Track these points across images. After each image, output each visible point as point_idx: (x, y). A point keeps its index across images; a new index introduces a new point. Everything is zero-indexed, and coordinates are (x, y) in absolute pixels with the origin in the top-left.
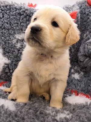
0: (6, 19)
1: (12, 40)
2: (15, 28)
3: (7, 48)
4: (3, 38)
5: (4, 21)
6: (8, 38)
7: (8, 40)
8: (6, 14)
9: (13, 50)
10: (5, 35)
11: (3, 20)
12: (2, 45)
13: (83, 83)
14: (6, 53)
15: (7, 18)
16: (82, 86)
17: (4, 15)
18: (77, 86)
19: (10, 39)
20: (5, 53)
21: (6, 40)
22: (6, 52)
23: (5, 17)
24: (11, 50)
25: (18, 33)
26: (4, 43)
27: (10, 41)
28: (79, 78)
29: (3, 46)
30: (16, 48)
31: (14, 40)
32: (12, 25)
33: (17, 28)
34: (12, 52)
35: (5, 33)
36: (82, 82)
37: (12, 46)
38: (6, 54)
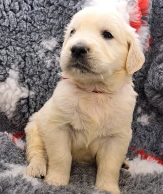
0: (25, 11)
1: (37, 51)
2: (38, 27)
3: (30, 67)
4: (18, 48)
5: (22, 17)
6: (28, 48)
7: (29, 52)
8: (25, 3)
9: (39, 69)
10: (23, 42)
11: (21, 15)
12: (17, 63)
13: (154, 134)
14: (26, 77)
15: (27, 9)
16: (152, 140)
17: (22, 6)
18: (143, 141)
19: (32, 50)
20: (24, 79)
21: (24, 51)
22: (27, 75)
23: (24, 9)
24: (37, 70)
25: (46, 38)
26: (20, 59)
27: (33, 54)
28: (149, 123)
29: (20, 64)
30: (44, 66)
31: (40, 52)
32: (34, 23)
33: (44, 28)
34: (38, 73)
35: (22, 40)
36: (152, 131)
37: (38, 62)
38: (26, 81)
